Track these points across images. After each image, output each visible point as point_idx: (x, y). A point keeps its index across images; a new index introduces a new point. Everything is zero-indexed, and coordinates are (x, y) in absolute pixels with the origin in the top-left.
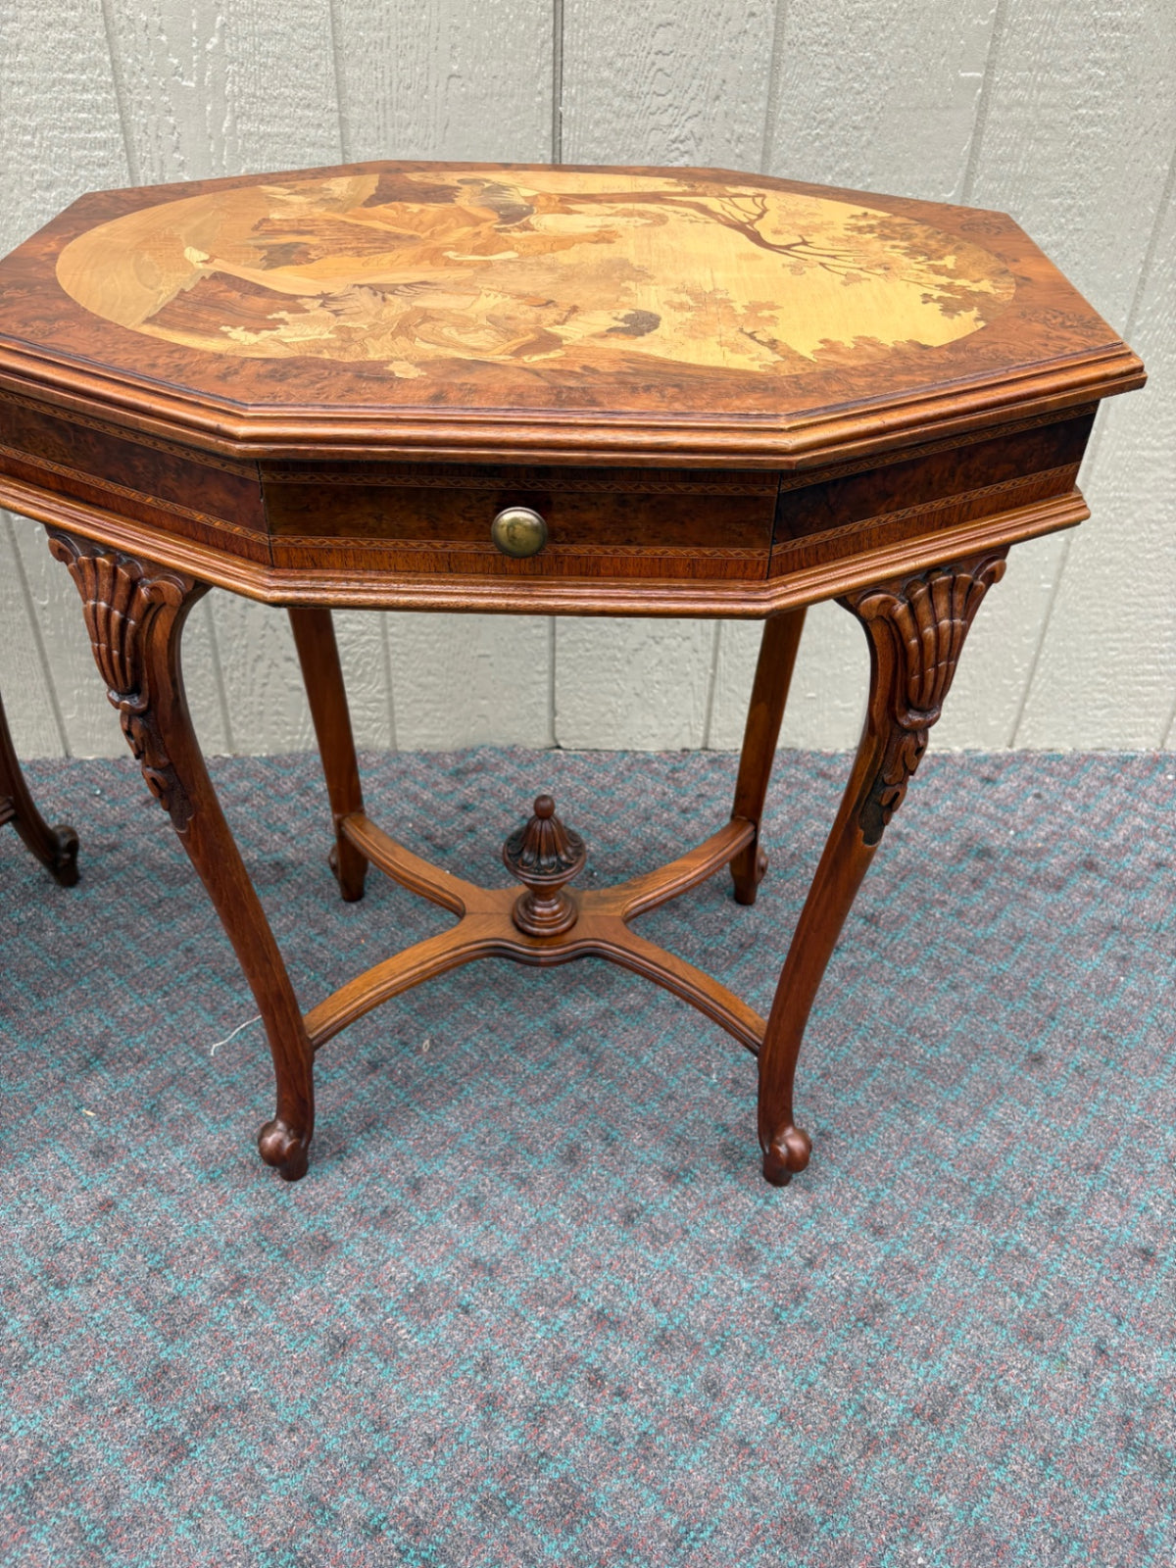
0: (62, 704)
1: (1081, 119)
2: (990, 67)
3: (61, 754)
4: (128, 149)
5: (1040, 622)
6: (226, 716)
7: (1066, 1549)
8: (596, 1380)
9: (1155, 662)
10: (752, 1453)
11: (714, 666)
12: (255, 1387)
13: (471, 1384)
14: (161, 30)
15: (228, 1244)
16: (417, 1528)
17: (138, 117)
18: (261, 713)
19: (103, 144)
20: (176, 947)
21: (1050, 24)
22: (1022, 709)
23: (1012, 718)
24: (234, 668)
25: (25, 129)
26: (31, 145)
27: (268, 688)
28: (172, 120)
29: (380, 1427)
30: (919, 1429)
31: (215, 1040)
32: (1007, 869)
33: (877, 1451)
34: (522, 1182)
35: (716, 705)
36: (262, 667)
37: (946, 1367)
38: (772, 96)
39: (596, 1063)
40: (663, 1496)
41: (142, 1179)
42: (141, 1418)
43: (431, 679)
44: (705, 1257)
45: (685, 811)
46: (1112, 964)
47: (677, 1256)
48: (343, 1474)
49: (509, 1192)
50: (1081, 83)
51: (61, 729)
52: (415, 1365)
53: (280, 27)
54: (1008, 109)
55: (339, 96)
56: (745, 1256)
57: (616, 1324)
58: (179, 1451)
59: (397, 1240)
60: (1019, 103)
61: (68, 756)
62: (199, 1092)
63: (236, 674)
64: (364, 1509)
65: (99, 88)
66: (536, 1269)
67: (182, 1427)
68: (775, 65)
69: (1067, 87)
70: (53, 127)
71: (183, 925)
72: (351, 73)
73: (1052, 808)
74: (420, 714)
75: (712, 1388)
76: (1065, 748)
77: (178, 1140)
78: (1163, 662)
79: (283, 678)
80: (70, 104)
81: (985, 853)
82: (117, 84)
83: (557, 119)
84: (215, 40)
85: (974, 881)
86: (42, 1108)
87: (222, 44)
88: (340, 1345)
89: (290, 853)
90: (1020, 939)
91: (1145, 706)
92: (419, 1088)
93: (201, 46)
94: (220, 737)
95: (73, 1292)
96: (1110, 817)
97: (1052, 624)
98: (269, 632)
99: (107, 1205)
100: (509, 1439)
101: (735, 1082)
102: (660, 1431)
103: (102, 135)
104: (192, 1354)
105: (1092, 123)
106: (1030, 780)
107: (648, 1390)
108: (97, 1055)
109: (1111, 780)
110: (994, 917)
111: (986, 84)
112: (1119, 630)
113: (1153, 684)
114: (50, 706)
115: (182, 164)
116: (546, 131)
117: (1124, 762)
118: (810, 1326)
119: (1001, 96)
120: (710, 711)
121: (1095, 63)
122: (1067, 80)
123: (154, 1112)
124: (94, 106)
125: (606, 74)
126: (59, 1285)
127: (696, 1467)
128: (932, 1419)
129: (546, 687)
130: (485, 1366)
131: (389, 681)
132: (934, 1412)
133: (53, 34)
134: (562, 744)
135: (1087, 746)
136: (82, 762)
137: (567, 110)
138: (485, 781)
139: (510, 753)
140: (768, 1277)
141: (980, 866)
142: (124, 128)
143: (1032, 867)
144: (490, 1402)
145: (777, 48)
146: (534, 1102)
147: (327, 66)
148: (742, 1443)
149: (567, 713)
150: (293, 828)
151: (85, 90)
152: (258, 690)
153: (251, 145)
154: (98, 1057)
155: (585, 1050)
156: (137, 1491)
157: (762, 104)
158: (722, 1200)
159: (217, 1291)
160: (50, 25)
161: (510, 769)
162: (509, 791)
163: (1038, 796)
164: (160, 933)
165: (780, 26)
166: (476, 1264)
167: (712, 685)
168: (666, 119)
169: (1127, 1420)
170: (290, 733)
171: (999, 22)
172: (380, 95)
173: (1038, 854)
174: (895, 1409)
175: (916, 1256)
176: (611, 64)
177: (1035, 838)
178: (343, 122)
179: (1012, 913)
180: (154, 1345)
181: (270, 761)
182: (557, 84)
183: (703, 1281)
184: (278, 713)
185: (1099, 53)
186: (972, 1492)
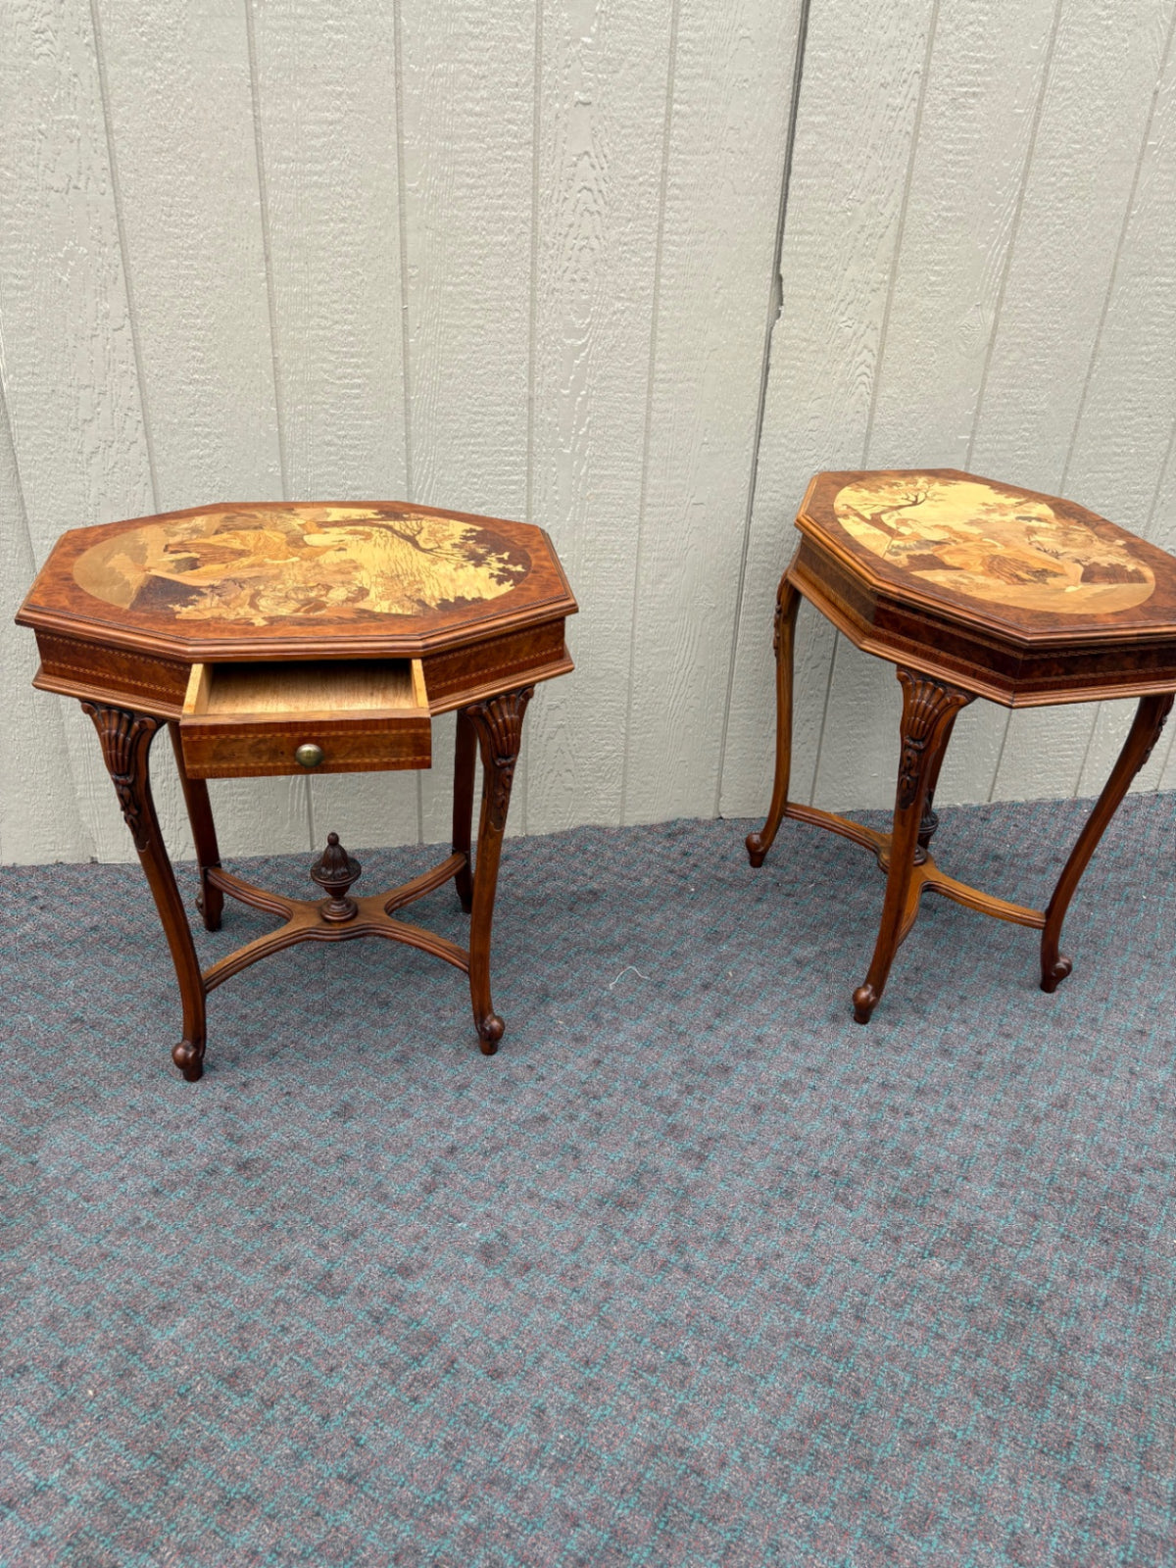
0: (424, 808)
1: (1018, 456)
2: (973, 433)
3: (417, 841)
4: (530, 484)
5: (1005, 722)
6: (524, 810)
7: (1142, 1148)
8: (894, 1110)
9: (1068, 743)
10: (982, 1129)
11: (818, 760)
12: (723, 1128)
13: (832, 1119)
14: (557, 425)
15: (674, 1073)
16: (836, 1173)
17: (538, 468)
18: (546, 806)
19: (515, 483)
20: (557, 938)
21: (1002, 413)
22: (996, 776)
23: (990, 783)
24: (535, 778)
25: (475, 476)
26: (476, 483)
27: (553, 791)
28: (554, 469)
29: (797, 1138)
30: (1056, 1112)
31: (608, 982)
32: (1012, 865)
33: (1040, 1122)
34: (815, 1033)
35: (818, 784)
36: (552, 777)
37: (1060, 1087)
38: (866, 450)
39: (828, 976)
40: (947, 1149)
41: (608, 1049)
42: (672, 1147)
43: (650, 778)
44: (926, 1055)
45: (817, 847)
46: (1084, 907)
47: (909, 1057)
48: (789, 1158)
49: (810, 1038)
50: (1018, 439)
51: (420, 824)
52: (801, 1113)
53: (619, 422)
54: (982, 452)
55: (645, 454)
56: (946, 1053)
57: (893, 1087)
58: (702, 1158)
59: (761, 1065)
60: (987, 450)
61: (421, 843)
62: (615, 1007)
63: (536, 782)
64: (805, 1169)
65: (519, 453)
66: (841, 1068)
67: (697, 1148)
68: (868, 436)
69: (1010, 442)
70: (489, 474)
71: (553, 929)
72: (653, 444)
73: (1027, 831)
74: (640, 801)
75: (952, 1107)
76: (1021, 799)
77: (618, 1031)
78: (1073, 743)
79: (563, 782)
80: (502, 462)
81: (997, 858)
82: (530, 453)
83: (756, 462)
84: (584, 429)
85: (996, 872)
86: (530, 1023)
87: (587, 432)
88: (758, 1109)
89: (595, 885)
90: (1031, 899)
91: (1064, 770)
92: (735, 995)
93: (577, 432)
94: (519, 824)
95: (603, 1100)
96: (1060, 834)
97: (1012, 724)
98: (559, 753)
99: (598, 1062)
100: (862, 1136)
101: (906, 979)
102: (934, 1126)
103: (516, 478)
104: (682, 1117)
105: (1023, 458)
106: (1008, 817)
107: (921, 1111)
108: (544, 996)
109: (1053, 814)
110: (1014, 890)
111: (972, 441)
112: (1048, 725)
113: (1068, 756)
114: (416, 811)
115: (556, 492)
116: (749, 468)
117: (1058, 804)
118: (989, 1078)
119: (978, 447)
120: (813, 787)
121: (1025, 430)
122: (1011, 438)
123: (596, 1018)
124: (515, 463)
125: (783, 441)
126: (595, 1098)
127: (956, 1137)
128: (1062, 1106)
129: (715, 779)
130: (836, 1109)
131: (625, 780)
132: (1062, 1104)
133: (500, 428)
134: (723, 815)
135: (1034, 797)
136: (432, 846)
137: (762, 459)
138: (690, 838)
139: (697, 821)
140: (960, 1061)
141: (997, 864)
142: (529, 473)
143: (1025, 863)
144: (846, 1124)
145: (870, 427)
146: (802, 997)
147: (641, 441)
148: (976, 1126)
149: (728, 795)
150: (589, 872)
151: (512, 455)
152: (547, 791)
153: (595, 481)
154: (547, 996)
155: (818, 971)
156: (691, 1176)
157: (861, 453)
158: (921, 1032)
159: (680, 1092)
160: (499, 424)
161: (702, 831)
162: (707, 843)
163: (1015, 826)
164: (543, 933)
165: (871, 417)
166: (809, 1069)
167: (816, 772)
168: (812, 461)
169: (1154, 1098)
170: (561, 818)
171: (977, 412)
172: (666, 454)
173: (1026, 856)
174: (1042, 1105)
175: (1030, 1044)
176: (786, 436)
177: (1022, 848)
178: (645, 468)
179: (1022, 886)
180: (659, 1117)
181: (552, 836)
182: (758, 445)
183: (929, 1065)
184: (556, 806)
185: (1026, 425)
186: (1090, 1132)
